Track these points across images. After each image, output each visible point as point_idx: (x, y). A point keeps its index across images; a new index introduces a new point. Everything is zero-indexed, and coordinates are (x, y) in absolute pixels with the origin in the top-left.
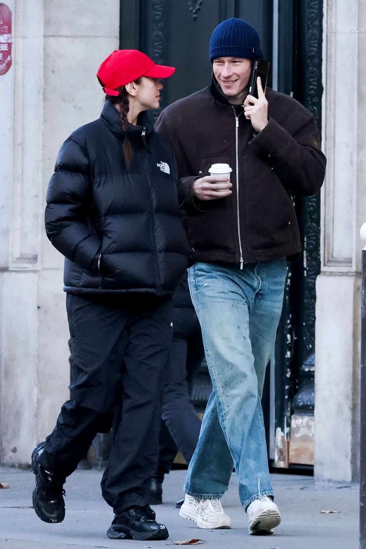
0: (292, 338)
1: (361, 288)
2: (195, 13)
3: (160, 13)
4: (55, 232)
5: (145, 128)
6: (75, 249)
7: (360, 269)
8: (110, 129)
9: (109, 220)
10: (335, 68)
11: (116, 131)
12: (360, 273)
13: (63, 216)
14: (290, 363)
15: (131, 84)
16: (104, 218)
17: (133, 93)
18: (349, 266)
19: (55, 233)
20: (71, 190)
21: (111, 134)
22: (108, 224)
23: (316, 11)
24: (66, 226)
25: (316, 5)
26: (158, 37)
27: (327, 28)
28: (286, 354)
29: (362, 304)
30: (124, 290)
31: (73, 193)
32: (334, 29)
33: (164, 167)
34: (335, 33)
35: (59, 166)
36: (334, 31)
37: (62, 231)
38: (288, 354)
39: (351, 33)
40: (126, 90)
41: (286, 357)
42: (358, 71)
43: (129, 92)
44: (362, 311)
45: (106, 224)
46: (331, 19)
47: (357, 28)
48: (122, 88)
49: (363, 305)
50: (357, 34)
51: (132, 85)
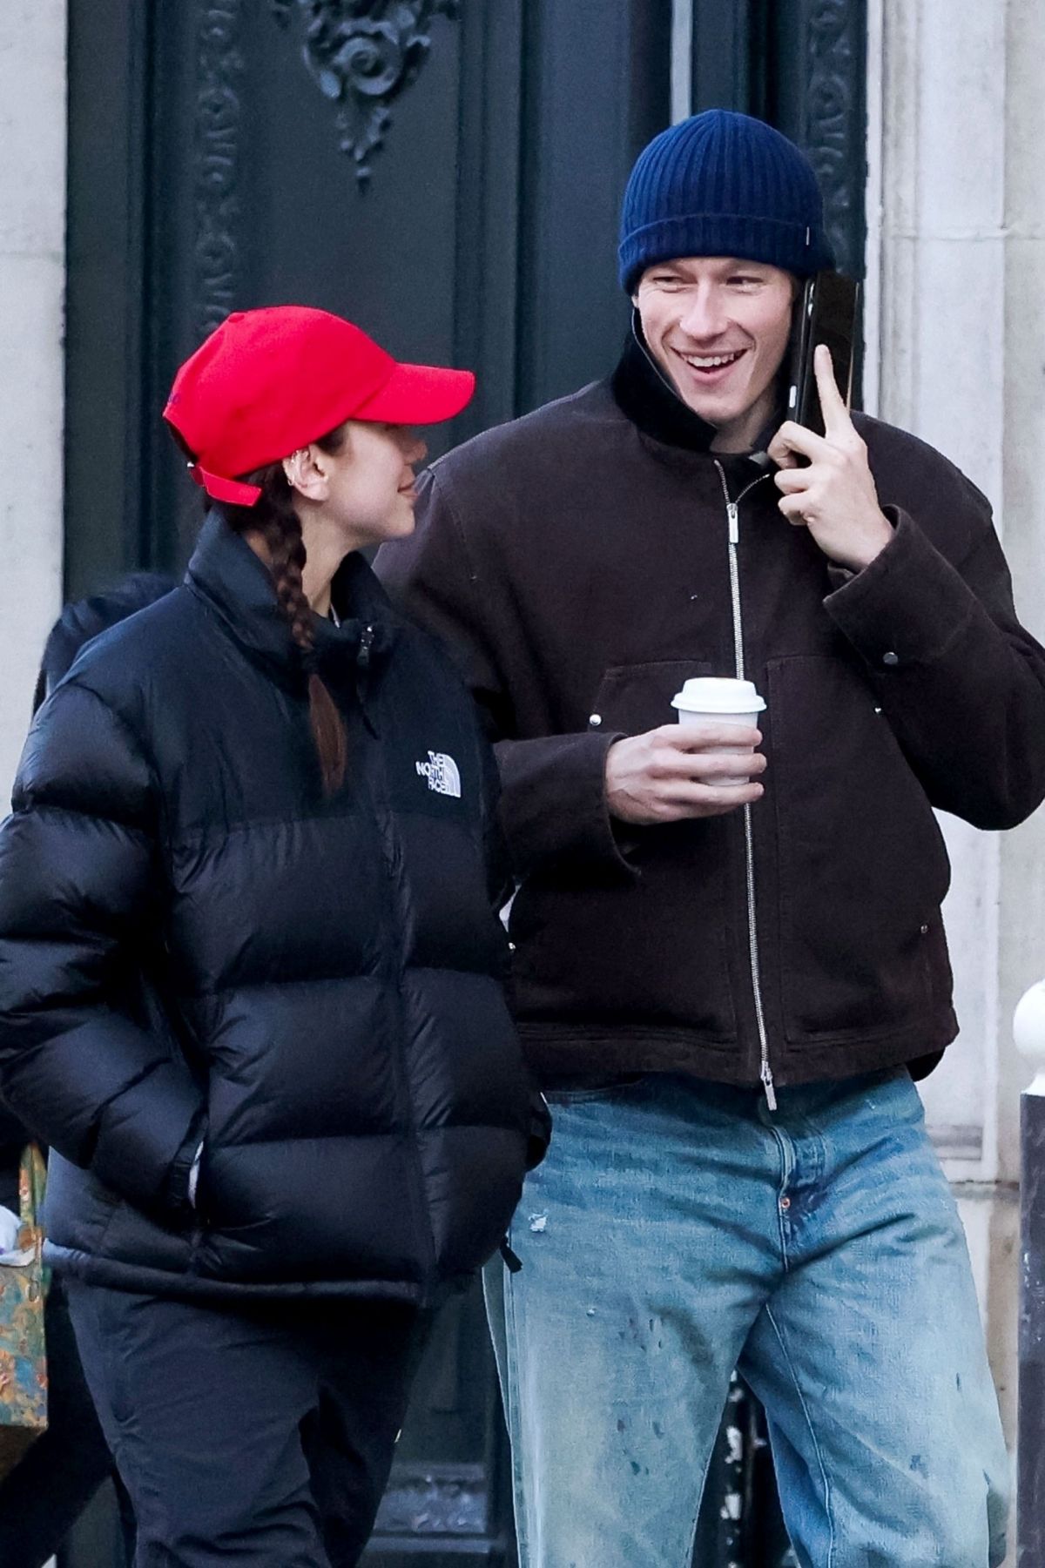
0: (745, 1442)
1: (1018, 1244)
2: (362, 162)
3: (227, 162)
4: (13, 1052)
5: (369, 629)
6: (91, 1124)
7: (1015, 1170)
8: (234, 638)
9: (238, 1005)
10: (916, 378)
11: (256, 645)
12: (1014, 1185)
13: (47, 990)
14: (738, 1539)
15: (306, 454)
16: (213, 999)
17: (314, 488)
18: (971, 1159)
19: (13, 1057)
20: (76, 890)
21: (236, 655)
22: (231, 1023)
23: (839, 154)
24: (55, 1030)
25: (839, 130)
26: (215, 254)
27: (883, 219)
28: (723, 1504)
29: (1023, 1308)
30: (296, 1288)
31: (86, 901)
32: (910, 223)
33: (441, 773)
34: (915, 239)
35: (32, 791)
36: (911, 233)
37: (39, 1051)
38: (732, 1506)
39: (976, 240)
40: (285, 478)
41: (724, 1515)
42: (1004, 389)
43: (299, 487)
44: (1020, 1334)
45: (224, 1021)
46: (898, 182)
47: (999, 221)
48: (270, 472)
49: (1027, 1311)
50: (1000, 246)
51: (309, 456)
